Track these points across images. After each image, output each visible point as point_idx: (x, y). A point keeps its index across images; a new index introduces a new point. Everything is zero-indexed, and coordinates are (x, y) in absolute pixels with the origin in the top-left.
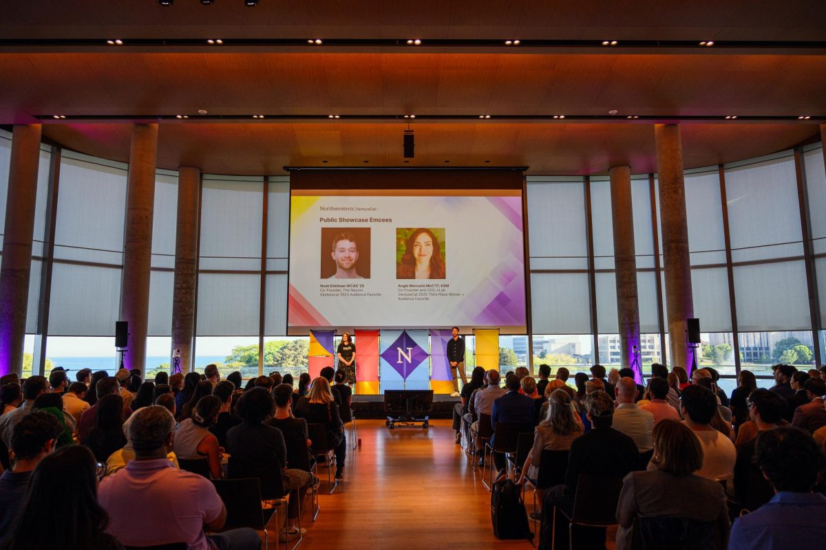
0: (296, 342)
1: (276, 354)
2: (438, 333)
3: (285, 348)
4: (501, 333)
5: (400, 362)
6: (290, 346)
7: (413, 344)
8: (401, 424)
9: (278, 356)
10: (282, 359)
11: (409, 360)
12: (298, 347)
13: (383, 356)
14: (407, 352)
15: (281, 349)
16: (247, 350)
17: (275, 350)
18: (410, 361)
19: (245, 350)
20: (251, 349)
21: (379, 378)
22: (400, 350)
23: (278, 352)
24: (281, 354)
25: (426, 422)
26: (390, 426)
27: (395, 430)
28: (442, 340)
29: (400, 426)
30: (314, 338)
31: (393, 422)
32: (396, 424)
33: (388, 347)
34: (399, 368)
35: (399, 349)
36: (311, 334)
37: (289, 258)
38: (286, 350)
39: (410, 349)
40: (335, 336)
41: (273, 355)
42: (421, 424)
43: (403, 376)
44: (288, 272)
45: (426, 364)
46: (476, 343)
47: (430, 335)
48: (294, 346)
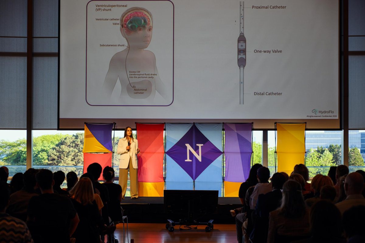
0: (77, 137)
1: (51, 151)
2: (233, 127)
3: (62, 143)
4: (308, 127)
5: (188, 160)
6: (68, 142)
7: (204, 140)
8: (183, 227)
9: (54, 154)
10: (59, 157)
11: (199, 158)
12: (79, 143)
13: (170, 153)
14: (196, 149)
15: (57, 145)
16: (14, 146)
17: (49, 146)
18: (200, 160)
19: (11, 146)
20: (19, 145)
21: (164, 179)
22: (189, 147)
23: (53, 149)
24: (58, 152)
25: (211, 226)
26: (170, 230)
27: (175, 233)
28: (238, 134)
29: (181, 230)
30: (90, 133)
31: (174, 224)
32: (177, 227)
33: (175, 143)
34: (187, 167)
35: (188, 145)
36: (86, 127)
37: (59, 37)
38: (63, 147)
39: (200, 145)
40: (115, 130)
41: (48, 153)
42: (203, 227)
43: (192, 177)
44: (58, 55)
45: (218, 162)
46: (279, 139)
47: (223, 130)
48: (74, 142)
